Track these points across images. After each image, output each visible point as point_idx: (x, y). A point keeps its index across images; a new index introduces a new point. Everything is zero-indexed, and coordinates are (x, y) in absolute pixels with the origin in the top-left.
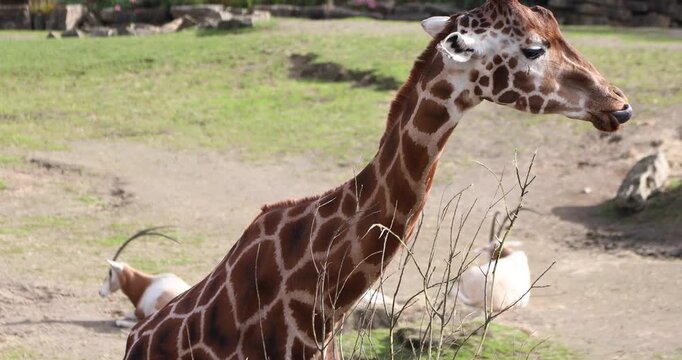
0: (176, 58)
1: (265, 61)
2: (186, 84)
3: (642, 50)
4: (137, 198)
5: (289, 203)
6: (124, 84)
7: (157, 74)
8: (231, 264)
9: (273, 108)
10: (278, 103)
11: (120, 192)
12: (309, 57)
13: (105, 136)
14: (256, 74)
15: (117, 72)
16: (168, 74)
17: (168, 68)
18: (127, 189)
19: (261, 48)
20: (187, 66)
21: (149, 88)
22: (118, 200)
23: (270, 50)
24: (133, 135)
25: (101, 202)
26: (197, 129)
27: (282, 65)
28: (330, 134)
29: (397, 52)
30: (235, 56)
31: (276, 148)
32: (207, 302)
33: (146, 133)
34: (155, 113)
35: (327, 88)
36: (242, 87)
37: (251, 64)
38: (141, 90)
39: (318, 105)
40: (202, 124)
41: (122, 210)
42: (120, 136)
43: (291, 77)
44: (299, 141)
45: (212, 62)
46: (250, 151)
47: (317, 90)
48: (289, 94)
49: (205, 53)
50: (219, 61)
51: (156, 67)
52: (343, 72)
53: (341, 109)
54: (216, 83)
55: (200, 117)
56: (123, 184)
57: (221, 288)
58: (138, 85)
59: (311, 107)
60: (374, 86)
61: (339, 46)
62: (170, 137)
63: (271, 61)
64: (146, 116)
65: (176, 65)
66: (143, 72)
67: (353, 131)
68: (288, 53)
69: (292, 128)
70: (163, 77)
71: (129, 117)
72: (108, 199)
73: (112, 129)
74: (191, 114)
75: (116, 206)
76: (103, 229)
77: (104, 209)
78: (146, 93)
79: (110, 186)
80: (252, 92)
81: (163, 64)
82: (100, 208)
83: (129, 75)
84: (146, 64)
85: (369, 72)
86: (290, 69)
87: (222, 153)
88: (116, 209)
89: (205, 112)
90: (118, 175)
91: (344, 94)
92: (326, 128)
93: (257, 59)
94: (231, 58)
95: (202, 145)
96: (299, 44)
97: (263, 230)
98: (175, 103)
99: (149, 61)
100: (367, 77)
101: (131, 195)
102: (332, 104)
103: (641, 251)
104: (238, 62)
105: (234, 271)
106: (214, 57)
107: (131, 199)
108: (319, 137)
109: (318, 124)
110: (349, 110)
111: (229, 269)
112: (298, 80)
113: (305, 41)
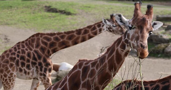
0: (17, 6)
1: (38, 7)
2: (20, 12)
3: (127, 7)
4: (11, 40)
5: (86, 60)
6: (5, 12)
7: (13, 10)
8: (69, 76)
9: (41, 19)
10: (43, 17)
11: (6, 39)
12: (49, 7)
13: (2, 24)
14: (37, 11)
15: (3, 9)
16: (16, 10)
17: (15, 8)
18: (8, 38)
19: (37, 4)
20: (20, 8)
21: (11, 13)
22: (6, 41)
23: (39, 5)
24: (9, 24)
25: (2, 41)
26: (24, 24)
27: (43, 8)
28: (56, 25)
29: (70, 6)
30: (31, 6)
31: (43, 29)
32: (61, 87)
33: (11, 24)
34: (13, 19)
35: (54, 14)
36: (33, 13)
37: (35, 8)
38: (9, 14)
39: (52, 18)
40: (25, 22)
41: (7, 43)
42: (5, 25)
43: (45, 11)
44: (48, 27)
45: (26, 7)
46: (37, 29)
47: (52, 15)
48: (45, 15)
49: (24, 5)
50: (28, 7)
51: (13, 8)
52: (58, 10)
53: (58, 19)
54: (28, 12)
55: (24, 20)
56: (7, 37)
57: (65, 83)
58: (9, 12)
59: (50, 19)
60: (65, 14)
61: (56, 4)
62: (17, 25)
63: (40, 8)
64: (11, 20)
65: (17, 8)
66: (10, 9)
67: (61, 25)
68: (44, 6)
69: (47, 24)
70: (14, 10)
71: (7, 20)
72: (3, 40)
73: (3, 23)
74: (22, 20)
75: (5, 42)
76: (3, 48)
77: (3, 43)
78: (11, 14)
79: (4, 37)
80: (36, 15)
81: (14, 7)
82: (2, 43)
83: (6, 10)
84: (10, 7)
85: (64, 11)
86: (45, 9)
87: (30, 29)
88: (6, 43)
89: (25, 19)
90: (6, 34)
91: (58, 16)
92: (55, 24)
93: (37, 7)
94: (30, 6)
95: (25, 27)
96: (46, 3)
97: (78, 67)
98: (18, 17)
99: (11, 7)
100: (63, 12)
101: (9, 40)
102: (55, 18)
103: (133, 55)
104: (32, 7)
105: (69, 79)
106: (26, 6)
107: (9, 41)
108: (53, 26)
109: (53, 23)
110: (60, 20)
111: (68, 78)
112: (47, 12)
113: (48, 3)
